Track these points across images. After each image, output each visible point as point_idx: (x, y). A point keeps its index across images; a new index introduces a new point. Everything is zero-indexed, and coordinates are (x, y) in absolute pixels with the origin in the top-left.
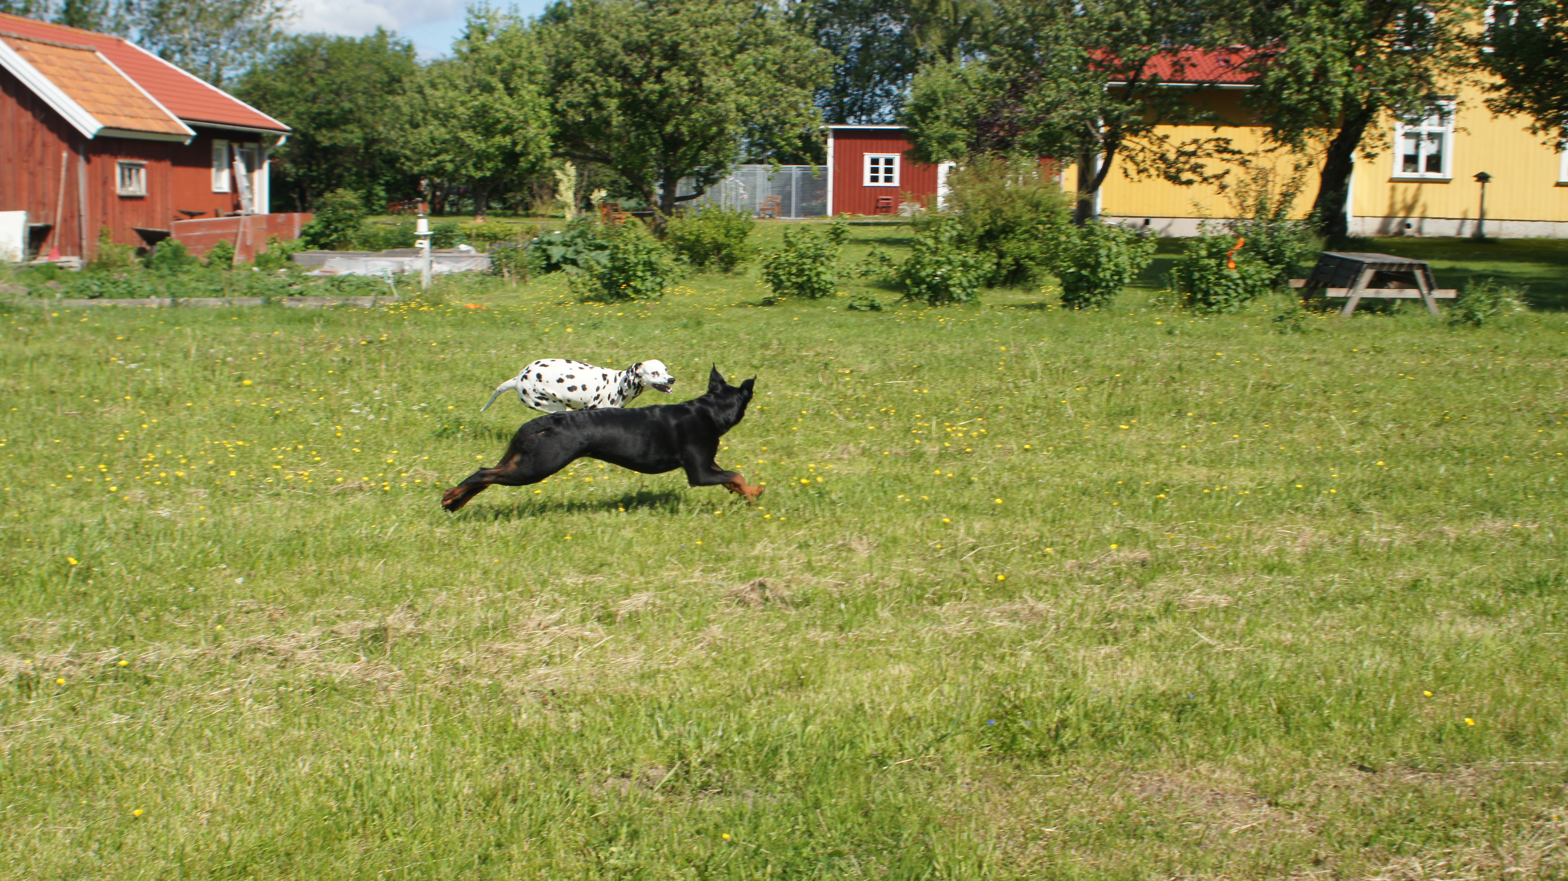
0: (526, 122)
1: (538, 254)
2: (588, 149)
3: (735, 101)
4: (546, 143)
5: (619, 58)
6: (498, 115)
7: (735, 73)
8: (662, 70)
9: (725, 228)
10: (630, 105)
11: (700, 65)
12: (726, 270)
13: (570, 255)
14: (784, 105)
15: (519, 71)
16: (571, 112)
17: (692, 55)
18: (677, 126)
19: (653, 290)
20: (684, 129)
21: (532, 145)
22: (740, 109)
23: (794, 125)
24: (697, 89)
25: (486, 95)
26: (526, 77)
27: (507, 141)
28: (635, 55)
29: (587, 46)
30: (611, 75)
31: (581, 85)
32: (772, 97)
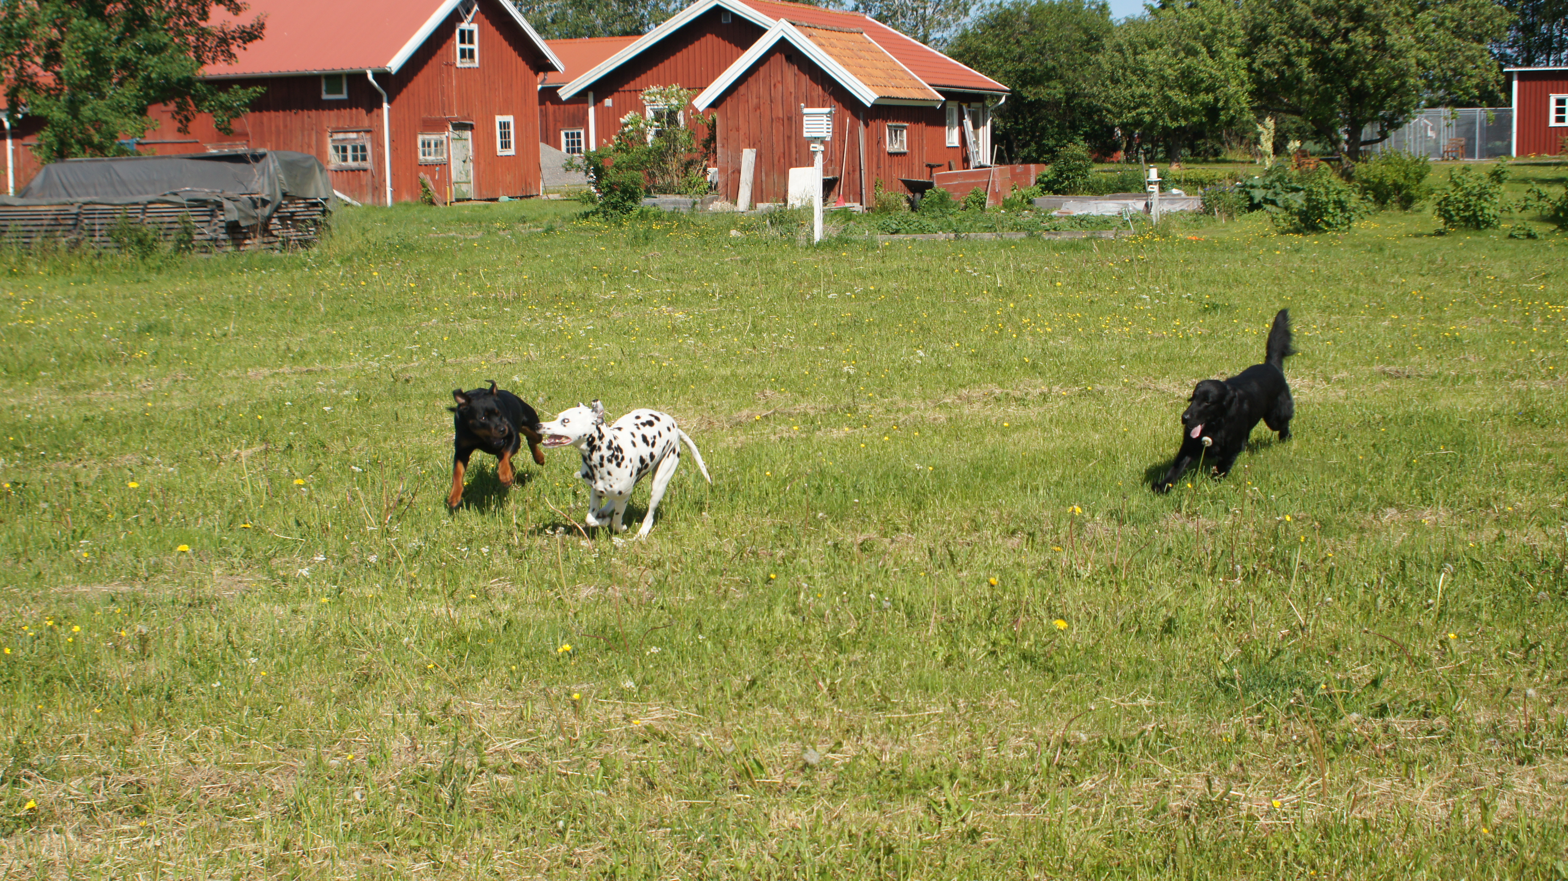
0: (1227, 80)
1: (1242, 196)
2: (1281, 102)
3: (1416, 57)
4: (1244, 99)
5: (1310, 22)
6: (1202, 75)
7: (1416, 31)
8: (1348, 31)
9: (1404, 172)
10: (1319, 63)
11: (1383, 25)
12: (1405, 208)
13: (1270, 196)
14: (1461, 58)
15: (1220, 36)
16: (1267, 71)
17: (1377, 16)
18: (1362, 81)
19: (1342, 224)
20: (1369, 83)
21: (1232, 101)
22: (1420, 63)
23: (1471, 76)
24: (1381, 47)
25: (1190, 58)
26: (1226, 41)
27: (1210, 97)
28: (1324, 19)
29: (1280, 11)
30: (1302, 37)
31: (1275, 47)
32: (1450, 52)
